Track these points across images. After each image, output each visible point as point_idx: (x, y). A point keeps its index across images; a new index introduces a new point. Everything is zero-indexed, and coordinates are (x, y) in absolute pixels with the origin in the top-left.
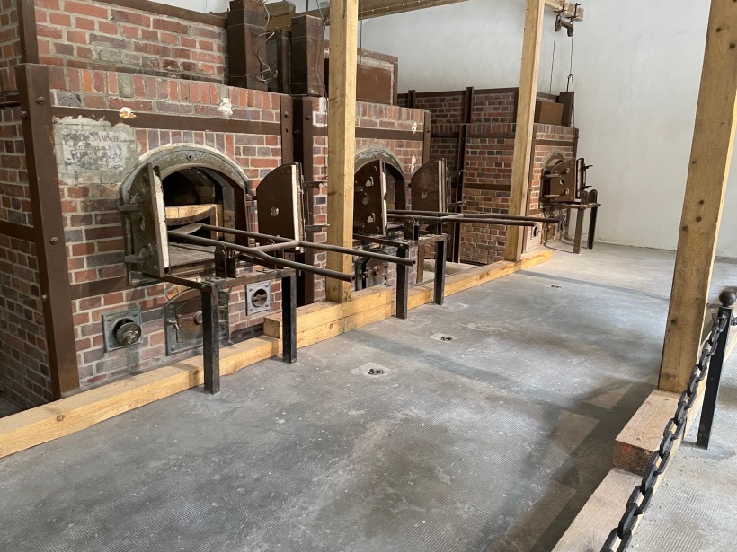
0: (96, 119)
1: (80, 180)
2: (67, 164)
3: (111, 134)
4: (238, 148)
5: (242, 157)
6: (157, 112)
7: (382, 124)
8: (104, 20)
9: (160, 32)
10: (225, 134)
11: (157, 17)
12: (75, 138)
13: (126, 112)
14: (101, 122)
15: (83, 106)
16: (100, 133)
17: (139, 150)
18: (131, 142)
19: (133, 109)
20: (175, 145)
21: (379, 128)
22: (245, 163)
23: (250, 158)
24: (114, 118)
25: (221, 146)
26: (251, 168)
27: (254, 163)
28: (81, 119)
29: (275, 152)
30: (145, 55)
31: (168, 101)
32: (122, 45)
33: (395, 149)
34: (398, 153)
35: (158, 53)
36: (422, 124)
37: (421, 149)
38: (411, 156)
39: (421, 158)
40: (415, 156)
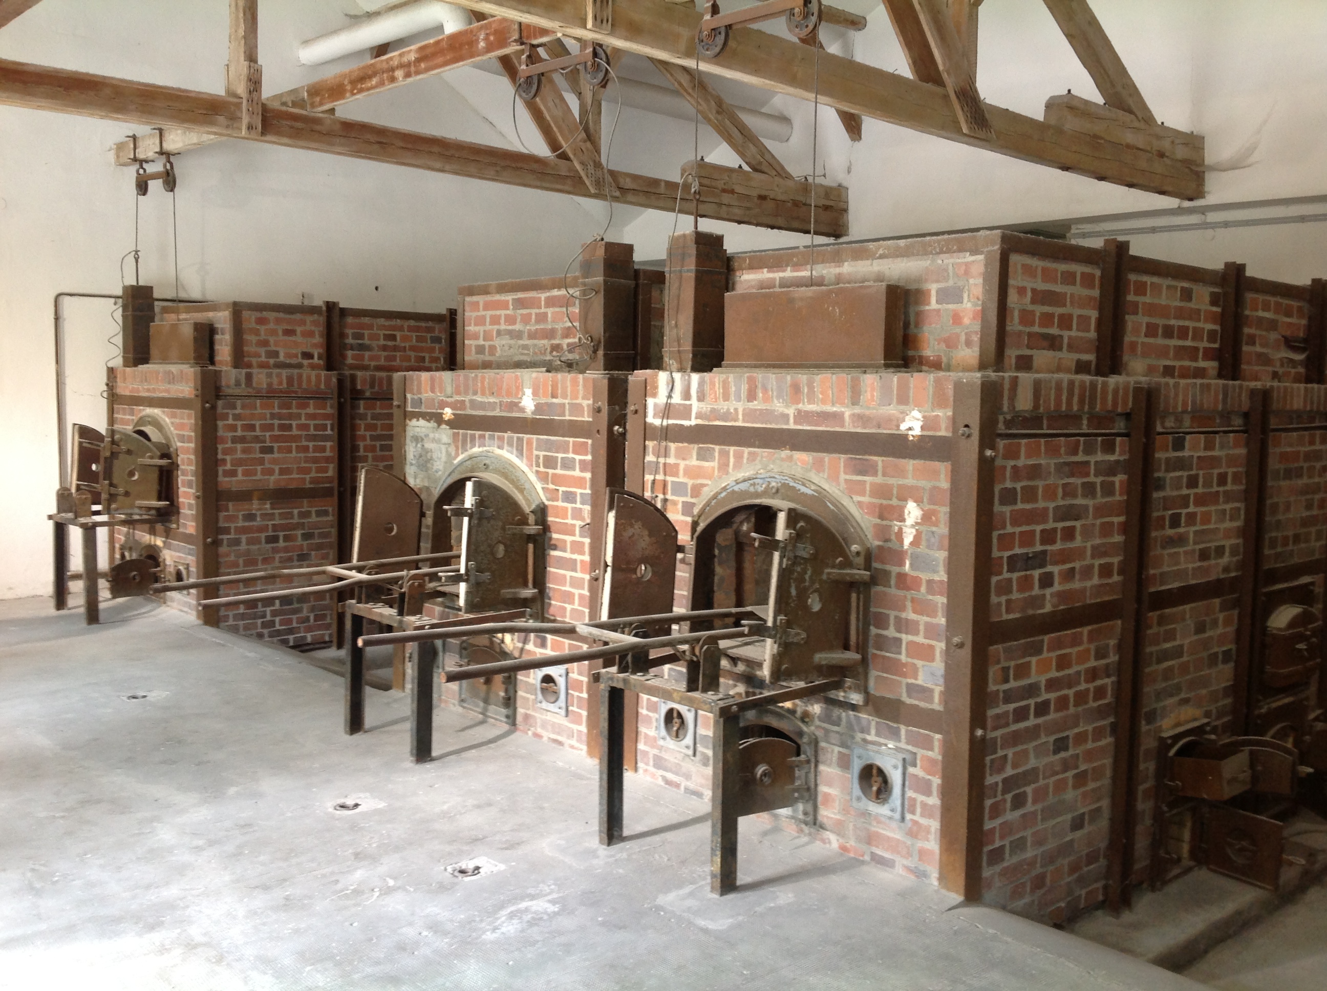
0: (428, 421)
1: (418, 481)
2: (411, 464)
3: (437, 435)
4: (538, 457)
5: (542, 469)
6: (469, 412)
7: (801, 416)
8: (508, 312)
9: (550, 311)
10: (526, 436)
11: (548, 294)
12: (417, 439)
13: (448, 413)
14: (433, 424)
15: (423, 409)
16: (431, 435)
17: (453, 454)
18: (449, 444)
19: (453, 409)
20: (481, 449)
21: (792, 426)
22: (543, 477)
23: (551, 471)
24: (438, 419)
25: (520, 453)
26: (551, 486)
27: (557, 480)
28: (422, 422)
29: (583, 466)
30: (536, 342)
31: (479, 398)
32: (518, 335)
33: (843, 477)
34: (854, 488)
35: (546, 337)
36: (944, 414)
37: (944, 484)
38: (904, 499)
39: (944, 511)
40: (918, 501)
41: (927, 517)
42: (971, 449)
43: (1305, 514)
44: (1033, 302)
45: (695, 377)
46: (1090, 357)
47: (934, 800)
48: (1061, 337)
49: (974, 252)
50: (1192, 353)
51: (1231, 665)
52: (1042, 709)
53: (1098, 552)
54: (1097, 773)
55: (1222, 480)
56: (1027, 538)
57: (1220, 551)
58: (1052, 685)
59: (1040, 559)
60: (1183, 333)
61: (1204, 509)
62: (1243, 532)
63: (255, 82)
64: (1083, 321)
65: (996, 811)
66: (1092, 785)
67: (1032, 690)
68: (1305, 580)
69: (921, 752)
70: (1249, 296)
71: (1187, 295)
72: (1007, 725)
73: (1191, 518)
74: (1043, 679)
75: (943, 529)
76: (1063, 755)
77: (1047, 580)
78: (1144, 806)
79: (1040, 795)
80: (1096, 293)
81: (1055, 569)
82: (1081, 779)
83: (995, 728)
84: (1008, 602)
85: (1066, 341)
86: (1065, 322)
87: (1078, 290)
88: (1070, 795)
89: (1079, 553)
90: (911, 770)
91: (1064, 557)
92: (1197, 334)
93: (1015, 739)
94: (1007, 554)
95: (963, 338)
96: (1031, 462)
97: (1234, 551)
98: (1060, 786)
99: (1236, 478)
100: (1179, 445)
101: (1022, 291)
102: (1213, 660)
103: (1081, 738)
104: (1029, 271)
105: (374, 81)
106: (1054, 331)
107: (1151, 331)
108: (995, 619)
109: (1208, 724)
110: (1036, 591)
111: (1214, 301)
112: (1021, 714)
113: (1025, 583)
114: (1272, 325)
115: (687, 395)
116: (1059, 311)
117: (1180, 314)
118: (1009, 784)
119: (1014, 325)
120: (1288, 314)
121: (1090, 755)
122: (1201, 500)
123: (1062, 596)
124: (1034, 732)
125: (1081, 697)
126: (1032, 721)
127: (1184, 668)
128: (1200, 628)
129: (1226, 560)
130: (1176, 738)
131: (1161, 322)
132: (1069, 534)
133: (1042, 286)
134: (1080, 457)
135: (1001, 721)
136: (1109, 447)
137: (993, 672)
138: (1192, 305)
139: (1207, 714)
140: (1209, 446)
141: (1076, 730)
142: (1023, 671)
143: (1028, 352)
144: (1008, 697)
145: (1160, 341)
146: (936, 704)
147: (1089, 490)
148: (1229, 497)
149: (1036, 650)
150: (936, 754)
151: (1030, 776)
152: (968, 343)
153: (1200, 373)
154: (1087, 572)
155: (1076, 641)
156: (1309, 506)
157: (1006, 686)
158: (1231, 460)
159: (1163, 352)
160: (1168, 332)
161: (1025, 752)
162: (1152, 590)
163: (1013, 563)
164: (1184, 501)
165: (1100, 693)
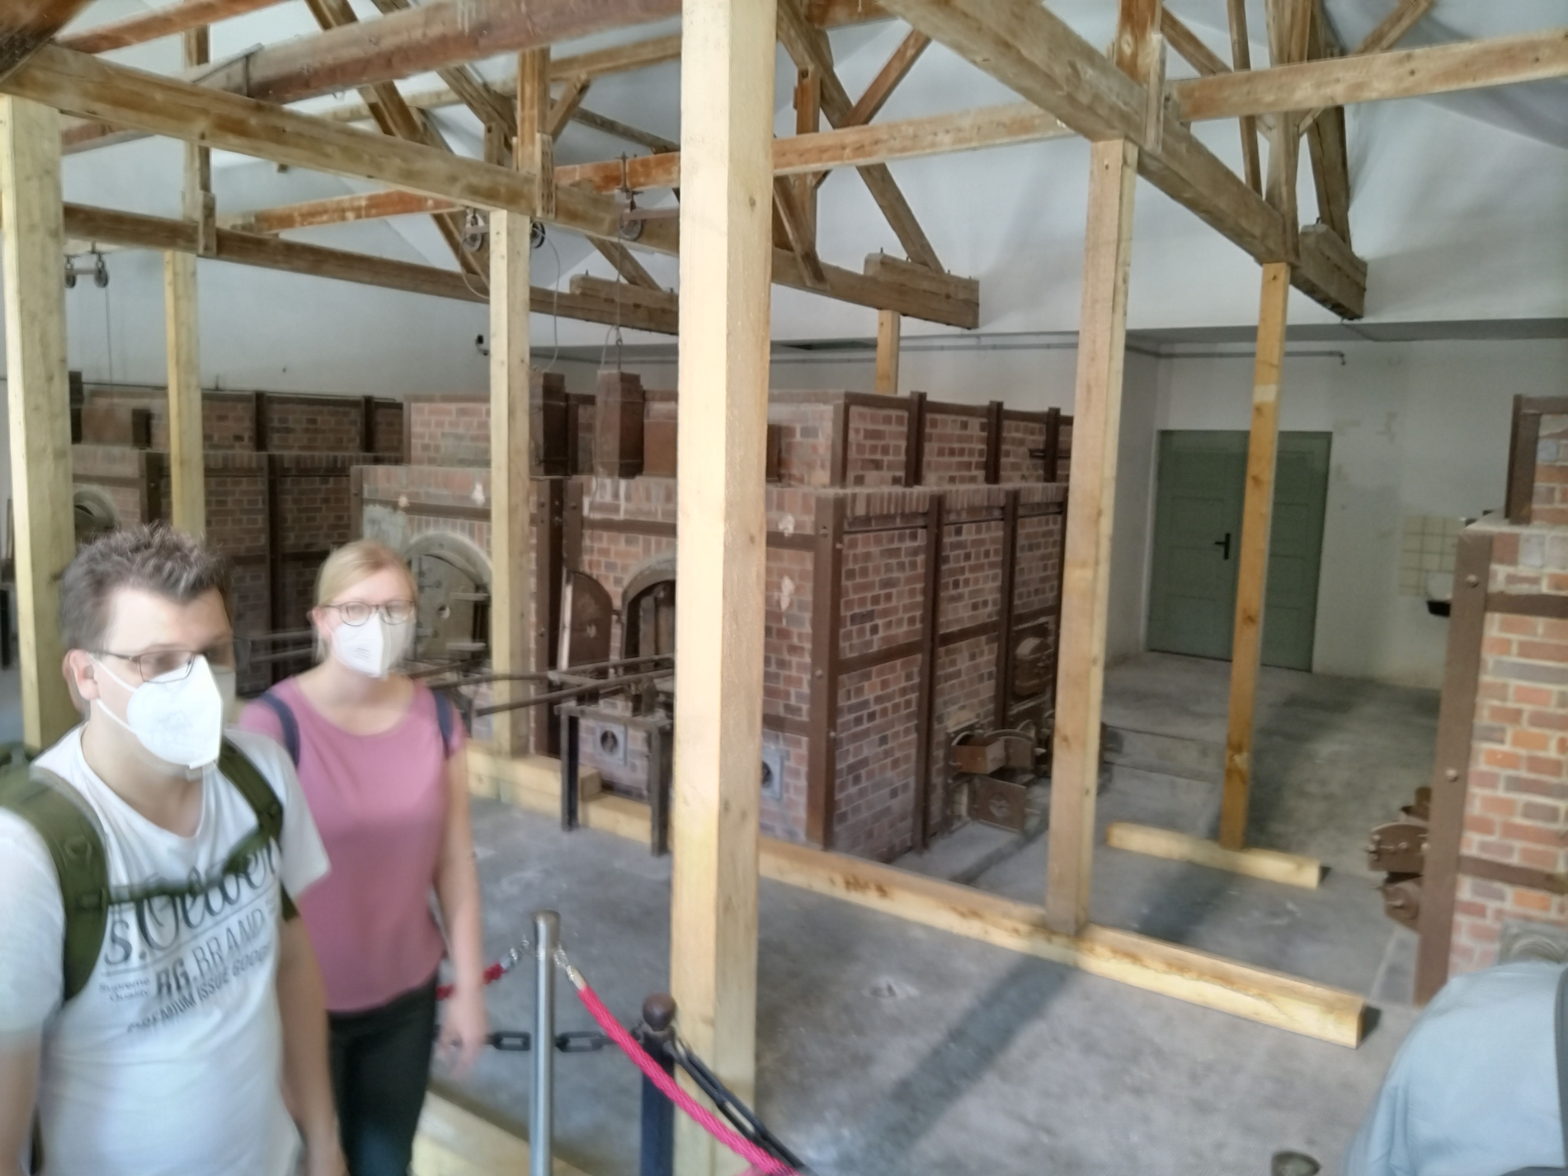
0: (385, 507)
3: (393, 519)
6: (424, 501)
8: (451, 418)
10: (477, 523)
12: (373, 522)
13: (403, 501)
14: (388, 510)
15: (379, 497)
16: (388, 519)
17: (409, 535)
18: (405, 527)
19: (408, 498)
20: (435, 532)
24: (395, 506)
25: (472, 536)
28: (378, 508)
30: (477, 444)
31: (433, 491)
32: (461, 438)
36: (809, 519)
37: (809, 566)
38: (781, 576)
39: (809, 585)
40: (792, 578)
41: (798, 589)
42: (827, 544)
43: (1043, 574)
44: (866, 437)
45: (623, 483)
46: (901, 474)
47: (803, 783)
48: (882, 461)
49: (825, 402)
50: (968, 466)
51: (993, 682)
52: (872, 716)
53: (906, 609)
54: (907, 758)
55: (987, 554)
56: (862, 602)
57: (985, 603)
58: (879, 700)
59: (869, 616)
60: (962, 452)
61: (975, 575)
62: (1002, 589)
63: (209, 210)
64: (897, 448)
65: (843, 787)
66: (903, 767)
67: (865, 704)
68: (1042, 620)
69: (793, 751)
70: (1006, 423)
71: (965, 426)
72: (849, 729)
73: (967, 582)
74: (871, 697)
75: (808, 597)
76: (884, 747)
77: (874, 630)
78: (937, 780)
79: (870, 775)
80: (905, 429)
81: (880, 622)
82: (896, 764)
83: (843, 731)
84: (851, 645)
85: (885, 463)
86: (885, 450)
87: (894, 428)
88: (889, 774)
89: (895, 610)
90: (787, 763)
91: (885, 613)
92: (971, 452)
93: (856, 737)
94: (849, 614)
95: (819, 463)
96: (864, 550)
97: (995, 603)
98: (883, 768)
99: (996, 552)
100: (959, 532)
101: (857, 431)
102: (981, 678)
103: (896, 735)
104: (862, 417)
105: (325, 218)
106: (878, 457)
107: (941, 452)
108: (842, 657)
109: (977, 723)
110: (868, 636)
111: (983, 427)
112: (858, 721)
113: (861, 632)
114: (1021, 442)
115: (616, 495)
116: (881, 443)
117: (961, 439)
118: (852, 768)
119: (853, 454)
120: (1032, 433)
121: (901, 746)
122: (973, 569)
123: (884, 639)
124: (866, 733)
125: (896, 707)
126: (865, 725)
127: (962, 685)
128: (973, 657)
129: (990, 609)
130: (957, 733)
131: (946, 446)
132: (889, 597)
133: (870, 427)
134: (896, 545)
135: (846, 725)
136: (914, 537)
137: (841, 693)
138: (968, 432)
139: (978, 716)
140: (979, 531)
141: (893, 730)
142: (859, 691)
143: (861, 473)
144: (851, 709)
145: (946, 459)
146: (805, 718)
147: (901, 566)
148: (992, 565)
149: (868, 677)
150: (804, 751)
151: (864, 762)
152: (823, 466)
153: (973, 479)
154: (900, 622)
155: (893, 670)
156: (1045, 568)
157: (849, 703)
158: (993, 541)
159: (948, 467)
160: (952, 452)
161: (861, 747)
162: (942, 632)
163: (854, 619)
164: (962, 570)
165: (908, 704)
